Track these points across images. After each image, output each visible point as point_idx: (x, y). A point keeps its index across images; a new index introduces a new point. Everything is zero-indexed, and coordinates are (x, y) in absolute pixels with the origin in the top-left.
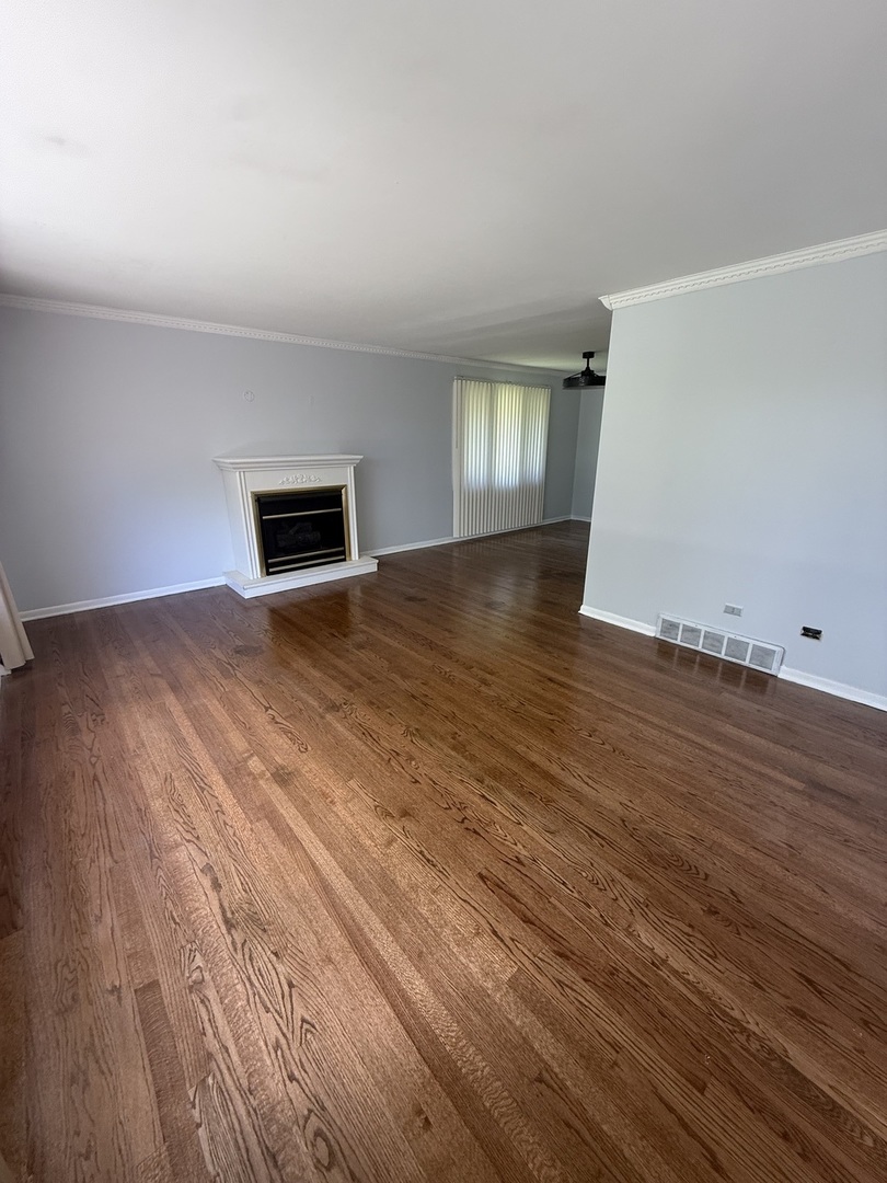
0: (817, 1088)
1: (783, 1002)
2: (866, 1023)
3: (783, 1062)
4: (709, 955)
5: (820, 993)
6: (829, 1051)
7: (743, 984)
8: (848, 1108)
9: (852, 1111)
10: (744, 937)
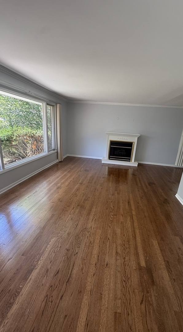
0: (30, 276)
1: (49, 267)
2: (52, 286)
3: (34, 268)
4: (54, 251)
5: (56, 275)
6: (40, 278)
7: (50, 259)
8: (27, 282)
9: (27, 283)
10: (64, 258)
